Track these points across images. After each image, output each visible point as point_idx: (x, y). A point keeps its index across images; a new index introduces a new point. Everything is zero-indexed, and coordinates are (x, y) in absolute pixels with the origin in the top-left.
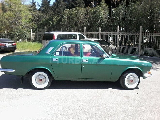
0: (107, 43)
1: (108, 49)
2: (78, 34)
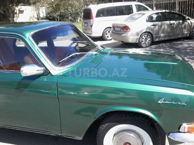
0: (180, 17)
1: (182, 28)
2: (136, 5)
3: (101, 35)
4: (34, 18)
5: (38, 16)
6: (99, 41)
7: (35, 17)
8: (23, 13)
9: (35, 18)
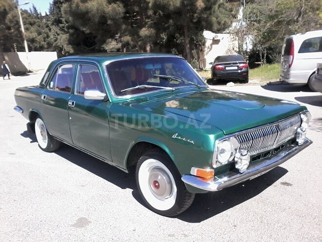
3: (305, 81)
4: (233, 52)
5: (239, 49)
6: (303, 91)
7: (235, 49)
8: (218, 44)
9: (236, 51)
